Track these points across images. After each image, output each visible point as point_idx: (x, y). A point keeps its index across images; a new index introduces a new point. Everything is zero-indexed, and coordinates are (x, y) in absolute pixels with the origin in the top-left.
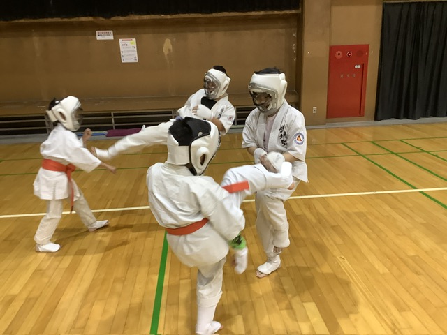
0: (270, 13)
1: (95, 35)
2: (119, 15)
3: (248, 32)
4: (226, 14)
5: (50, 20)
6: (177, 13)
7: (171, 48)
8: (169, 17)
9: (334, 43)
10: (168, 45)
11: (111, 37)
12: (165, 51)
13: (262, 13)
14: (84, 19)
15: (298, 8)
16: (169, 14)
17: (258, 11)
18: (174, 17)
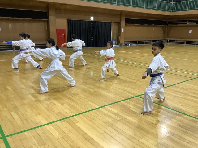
3: (34, 24)
4: (28, 18)
6: (14, 17)
7: (11, 26)
8: (12, 18)
9: (57, 28)
12: (9, 27)
13: (38, 19)
15: (47, 19)
16: (12, 17)
17: (37, 18)
18: (13, 18)
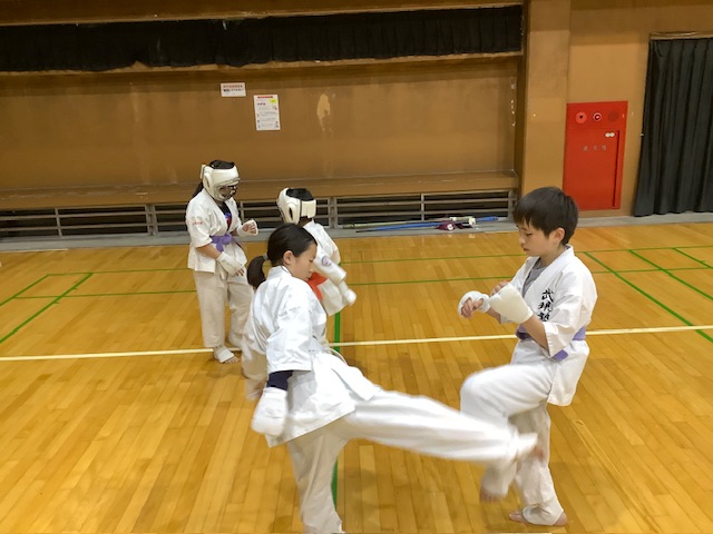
0: (476, 55)
1: (220, 89)
2: (254, 62)
4: (411, 59)
6: (338, 59)
7: (328, 108)
8: (327, 64)
10: (324, 104)
11: (242, 93)
12: (320, 114)
13: (464, 56)
14: (205, 68)
16: (328, 60)
17: (460, 52)
18: (334, 63)
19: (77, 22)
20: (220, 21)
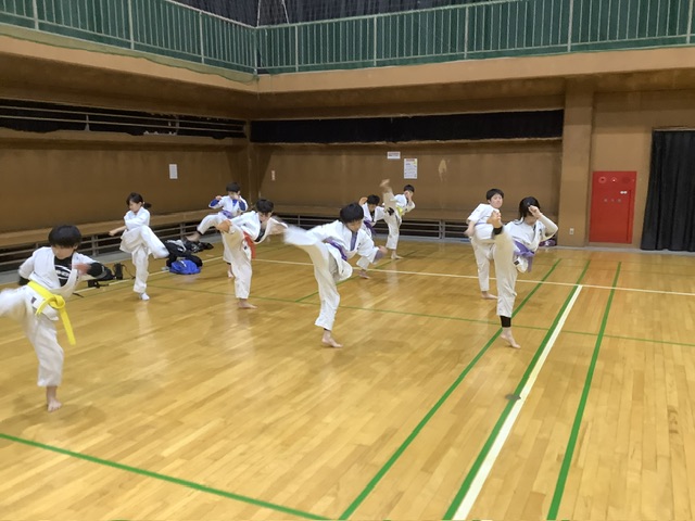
0: (533, 139)
1: (386, 155)
2: (403, 140)
3: (516, 155)
5: (354, 143)
7: (445, 167)
8: (443, 142)
10: (443, 165)
11: (399, 157)
12: (440, 171)
14: (377, 143)
15: (558, 136)
19: (320, 118)
20: (389, 119)
